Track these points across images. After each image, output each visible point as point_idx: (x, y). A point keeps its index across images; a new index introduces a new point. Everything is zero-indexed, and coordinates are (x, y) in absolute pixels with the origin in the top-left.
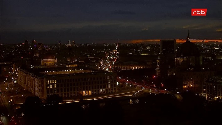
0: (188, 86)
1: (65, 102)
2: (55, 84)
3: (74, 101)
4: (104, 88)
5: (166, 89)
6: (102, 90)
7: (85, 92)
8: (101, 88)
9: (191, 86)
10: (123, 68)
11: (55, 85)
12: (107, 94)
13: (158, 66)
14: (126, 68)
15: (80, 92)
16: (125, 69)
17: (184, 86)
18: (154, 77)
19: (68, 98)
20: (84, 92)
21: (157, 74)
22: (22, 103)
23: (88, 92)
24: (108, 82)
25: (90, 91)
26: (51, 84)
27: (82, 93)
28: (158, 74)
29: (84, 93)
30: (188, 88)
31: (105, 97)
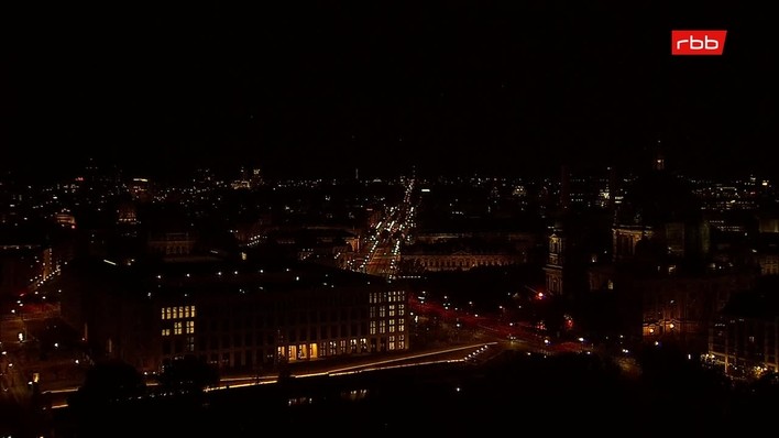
0: (661, 328)
1: (228, 383)
2: (190, 319)
3: (258, 381)
4: (365, 333)
5: (581, 339)
6: (358, 342)
7: (298, 350)
8: (354, 335)
9: (672, 326)
10: (429, 264)
11: (192, 324)
12: (374, 356)
13: (553, 256)
14: (443, 263)
15: (281, 350)
16: (437, 266)
17: (645, 329)
18: (541, 295)
19: (238, 371)
20: (293, 348)
21: (551, 286)
22: (74, 386)
23: (308, 348)
24: (378, 312)
25: (314, 346)
26: (178, 320)
27: (287, 351)
28: (555, 284)
29: (293, 352)
30: (661, 334)
31: (369, 367)
